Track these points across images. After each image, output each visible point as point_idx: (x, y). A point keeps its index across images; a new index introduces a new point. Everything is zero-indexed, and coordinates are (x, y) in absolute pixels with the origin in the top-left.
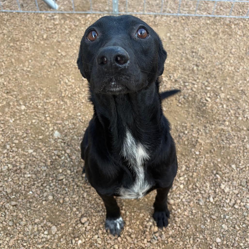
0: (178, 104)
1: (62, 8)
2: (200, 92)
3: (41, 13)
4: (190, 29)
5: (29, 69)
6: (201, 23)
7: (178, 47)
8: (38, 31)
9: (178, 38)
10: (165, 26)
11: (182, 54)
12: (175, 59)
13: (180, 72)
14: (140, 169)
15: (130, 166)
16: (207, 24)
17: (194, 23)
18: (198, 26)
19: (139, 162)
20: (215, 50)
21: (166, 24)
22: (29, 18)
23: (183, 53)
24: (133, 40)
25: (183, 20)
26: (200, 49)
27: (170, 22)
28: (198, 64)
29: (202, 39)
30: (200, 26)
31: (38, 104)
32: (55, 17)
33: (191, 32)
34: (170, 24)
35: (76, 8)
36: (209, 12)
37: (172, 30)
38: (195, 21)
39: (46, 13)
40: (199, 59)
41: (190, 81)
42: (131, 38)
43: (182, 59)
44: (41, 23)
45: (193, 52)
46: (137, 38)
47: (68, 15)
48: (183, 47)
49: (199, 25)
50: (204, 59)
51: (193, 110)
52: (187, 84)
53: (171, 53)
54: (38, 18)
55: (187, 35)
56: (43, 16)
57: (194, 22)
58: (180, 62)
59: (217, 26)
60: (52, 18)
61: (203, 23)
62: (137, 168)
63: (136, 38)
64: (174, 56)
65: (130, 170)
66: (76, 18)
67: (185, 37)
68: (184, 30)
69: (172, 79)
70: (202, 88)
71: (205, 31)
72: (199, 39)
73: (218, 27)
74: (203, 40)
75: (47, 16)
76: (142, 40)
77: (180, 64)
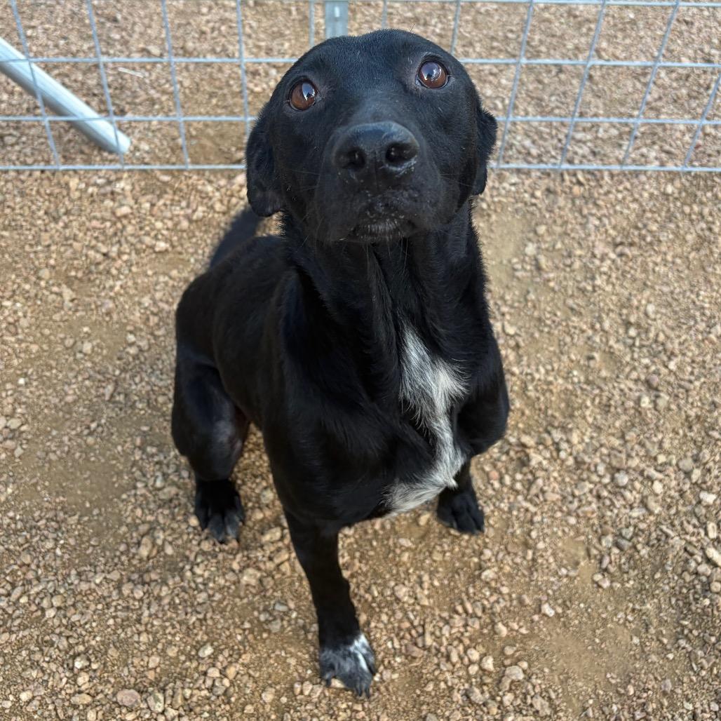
0: (598, 577)
1: (145, 146)
2: (678, 512)
3: (65, 172)
4: (606, 221)
5: (14, 423)
6: (646, 195)
7: (570, 302)
8: (53, 248)
9: (568, 262)
10: (517, 211)
11: (590, 332)
12: (565, 358)
13: (590, 420)
14: (442, 421)
15: (420, 421)
16: (666, 195)
17: (620, 196)
18: (634, 206)
19: (441, 405)
20: (708, 313)
21: (520, 205)
22: (22, 194)
23: (593, 327)
24: (412, 93)
25: (579, 183)
26: (651, 309)
27: (533, 196)
28: (655, 380)
29: (656, 264)
30: (641, 205)
31: (45, 603)
32: (119, 186)
33: (611, 232)
34: (535, 205)
35: (194, 142)
36: (667, 147)
37: (542, 229)
38: (621, 188)
39: (87, 171)
40: (653, 355)
41: (634, 462)
42: (405, 89)
43: (590, 358)
44: (67, 213)
45: (628, 324)
46: (420, 88)
47: (166, 178)
48: (589, 303)
49: (635, 200)
50: (672, 355)
51: (659, 608)
52: (623, 479)
53: (546, 330)
54: (57, 190)
55: (600, 249)
56: (74, 183)
57: (618, 191)
58: (586, 369)
59: (701, 203)
60: (108, 189)
61: (651, 195)
62: (437, 421)
63: (417, 90)
64: (561, 344)
65: (420, 432)
66: (194, 188)
67: (594, 256)
68: (584, 226)
69: (563, 455)
70: (682, 493)
71: (662, 228)
72: (645, 264)
73: (706, 211)
74: (661, 269)
75: (87, 185)
76: (434, 91)
77: (588, 382)
